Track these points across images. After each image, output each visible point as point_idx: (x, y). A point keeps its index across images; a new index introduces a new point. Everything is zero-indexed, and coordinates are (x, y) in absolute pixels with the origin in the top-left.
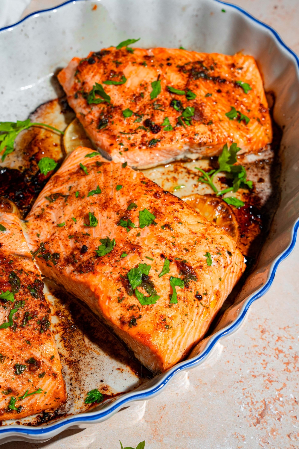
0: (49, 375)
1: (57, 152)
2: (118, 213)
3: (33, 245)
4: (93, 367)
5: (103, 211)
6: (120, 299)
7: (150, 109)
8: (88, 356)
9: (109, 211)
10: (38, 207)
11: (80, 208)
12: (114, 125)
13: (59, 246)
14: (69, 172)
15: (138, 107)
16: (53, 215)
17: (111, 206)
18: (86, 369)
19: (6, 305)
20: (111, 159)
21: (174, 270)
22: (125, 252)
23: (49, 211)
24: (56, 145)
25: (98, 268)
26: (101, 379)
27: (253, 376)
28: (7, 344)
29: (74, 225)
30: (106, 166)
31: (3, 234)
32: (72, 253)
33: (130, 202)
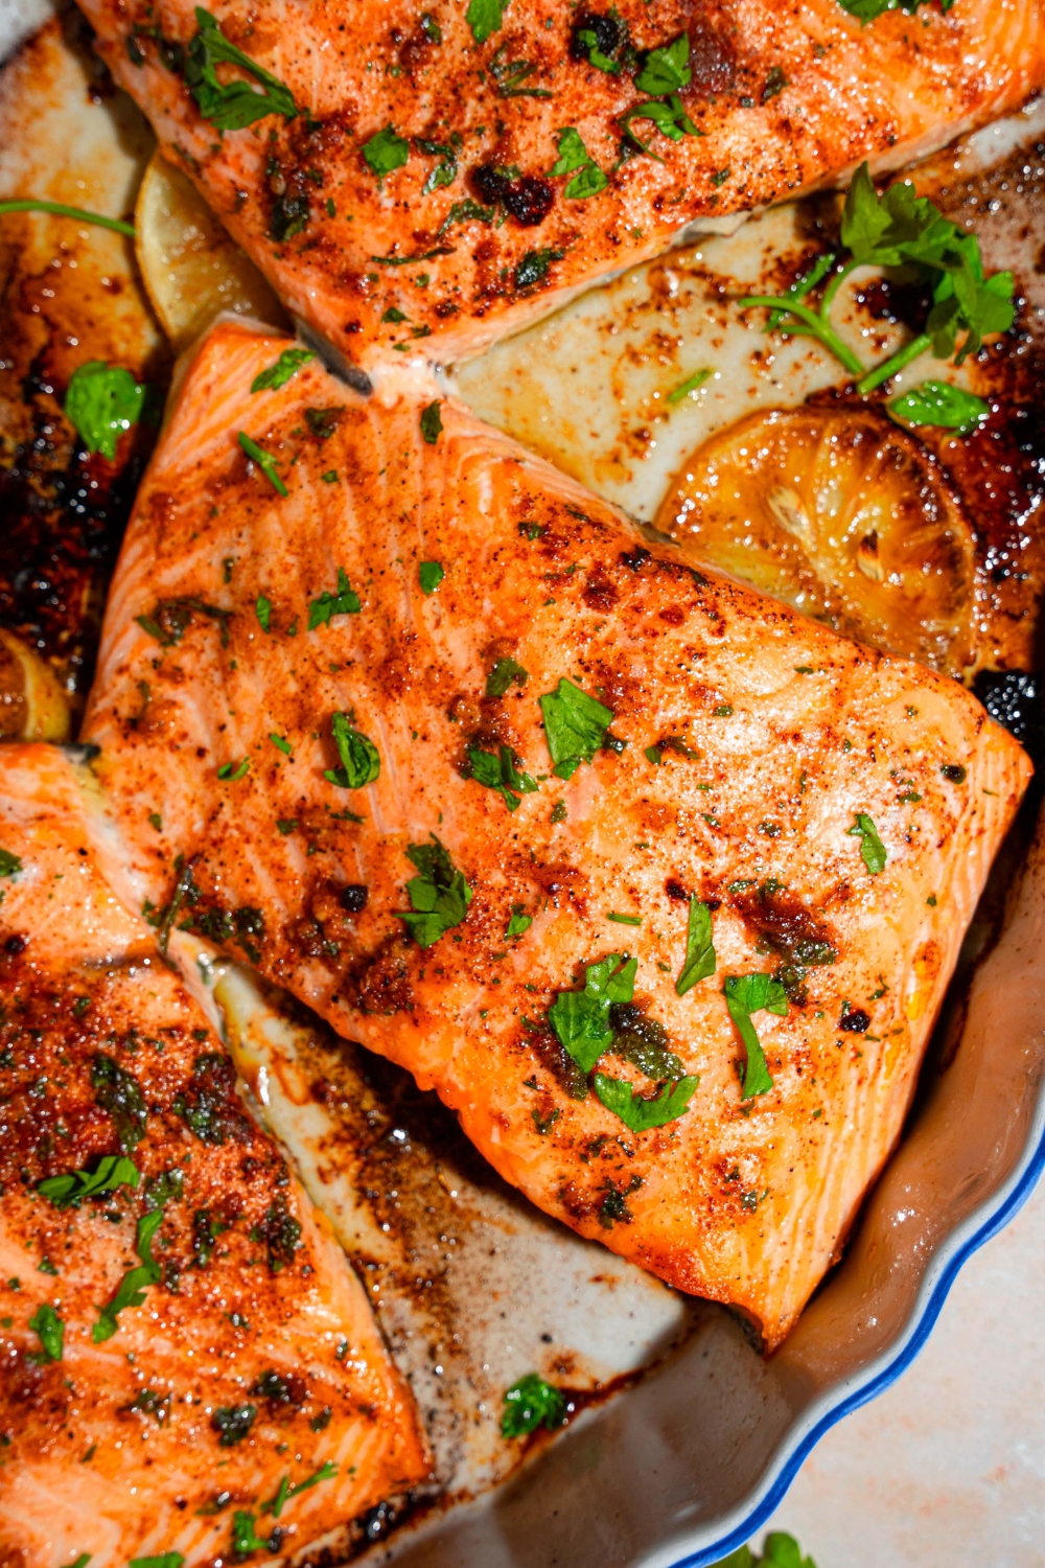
0: (347, 1414)
1: (128, 319)
2: (451, 715)
3: (147, 870)
4: (500, 1288)
5: (391, 705)
6: (543, 1119)
7: (481, 99)
8: (473, 1246)
9: (415, 703)
10: (122, 670)
11: (293, 687)
12: (340, 221)
13: (250, 870)
14: (203, 473)
15: (426, 98)
16: (189, 712)
17: (417, 674)
18: (480, 1300)
19: (113, 1206)
20: (363, 387)
22: (519, 909)
23: (167, 690)
24: (115, 288)
25: (428, 996)
26: (543, 1330)
28: (163, 1347)
29: (287, 770)
30: (350, 433)
31: (14, 887)
32: (308, 909)
33: (492, 652)
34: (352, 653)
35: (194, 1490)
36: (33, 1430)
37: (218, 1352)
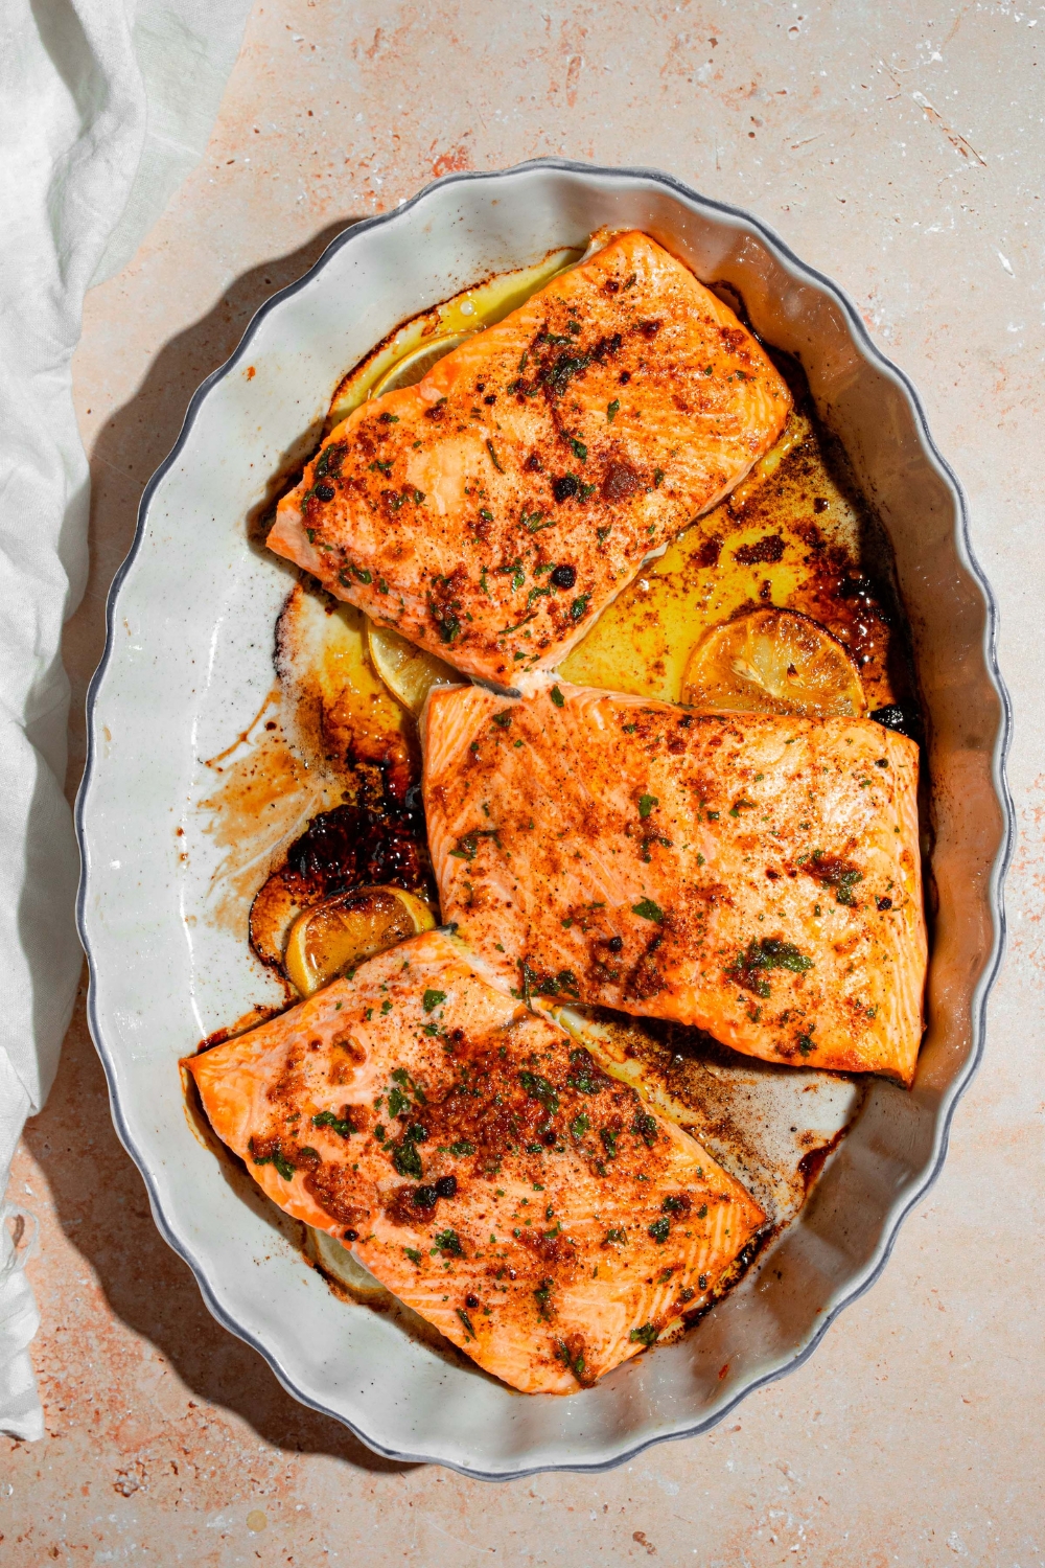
0: (715, 1203)
1: (386, 709)
2: (628, 834)
3: (505, 974)
4: (761, 1113)
5: (596, 842)
6: (754, 1015)
7: (522, 538)
8: (738, 1099)
9: (607, 836)
10: (452, 881)
11: (543, 854)
12: (476, 622)
13: (557, 952)
14: (454, 769)
15: (496, 548)
16: (495, 887)
17: (603, 821)
18: (752, 1124)
19: (558, 1144)
20: (516, 694)
21: (808, 887)
22: (700, 915)
23: (479, 882)
24: (374, 697)
25: (671, 977)
26: (791, 1125)
27: (1034, 918)
28: (610, 1205)
30: (520, 719)
31: (448, 1006)
32: (594, 960)
33: (635, 795)
34: (565, 825)
35: (653, 1272)
36: (562, 1271)
37: (636, 1198)
